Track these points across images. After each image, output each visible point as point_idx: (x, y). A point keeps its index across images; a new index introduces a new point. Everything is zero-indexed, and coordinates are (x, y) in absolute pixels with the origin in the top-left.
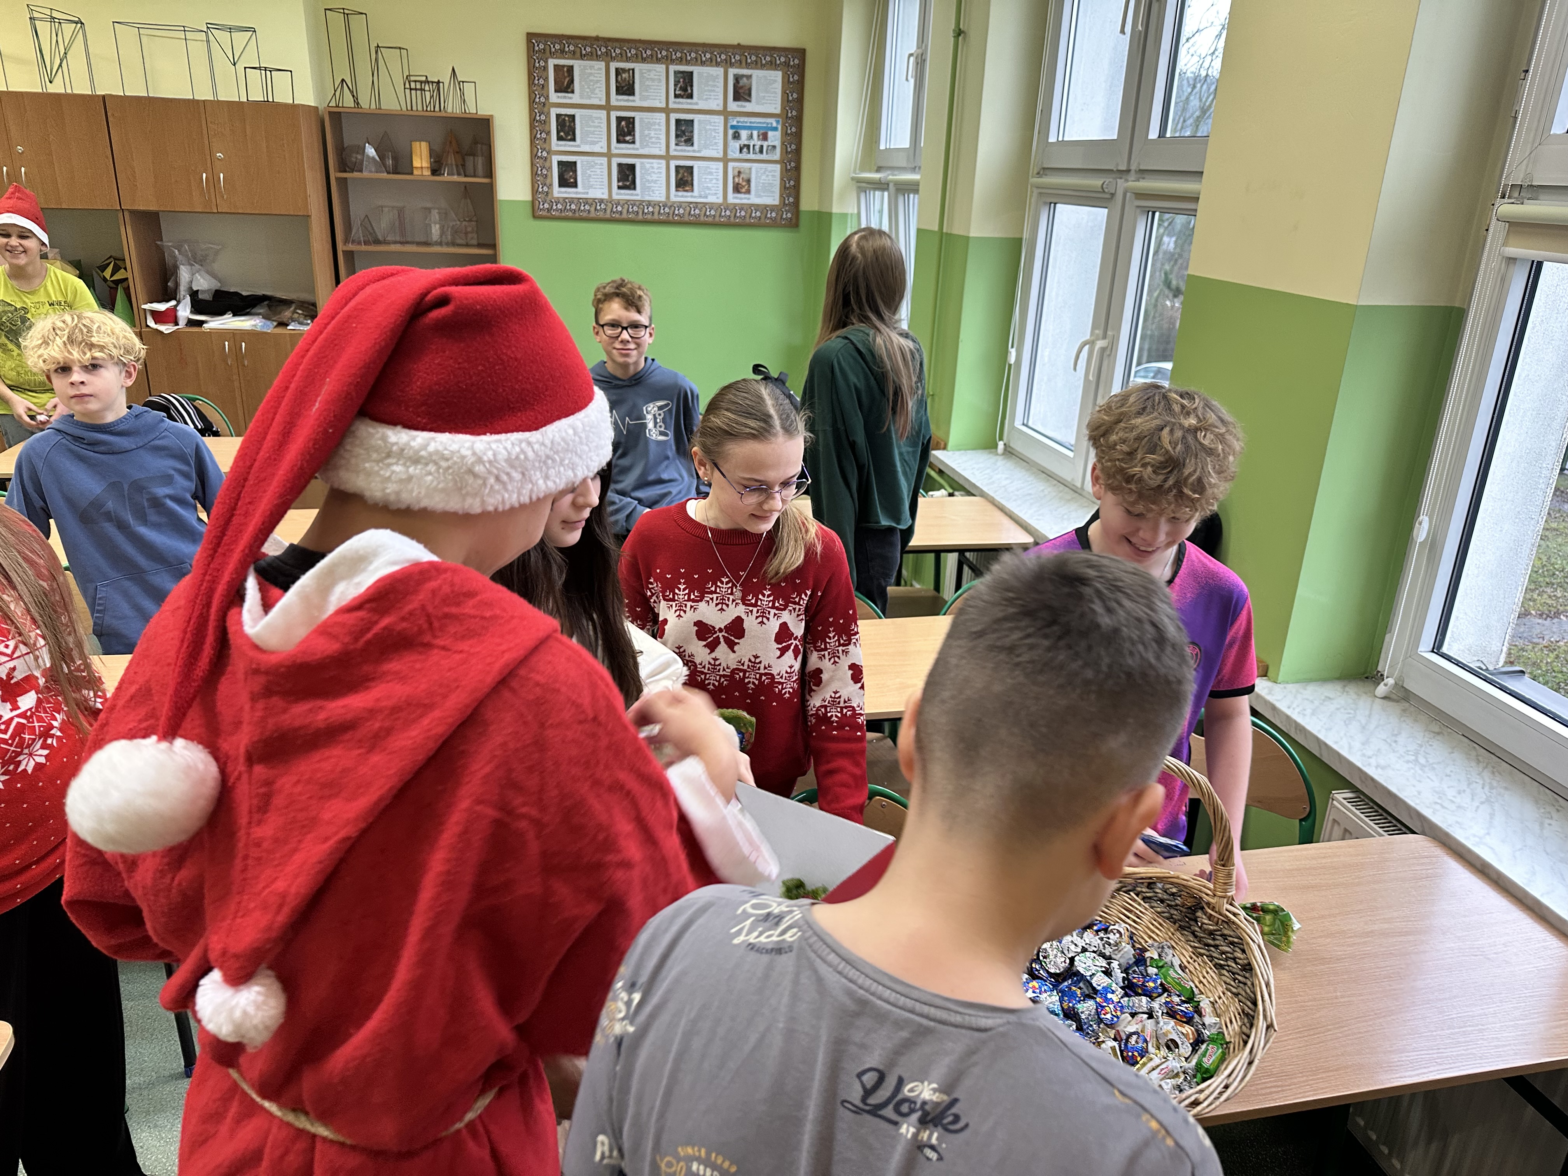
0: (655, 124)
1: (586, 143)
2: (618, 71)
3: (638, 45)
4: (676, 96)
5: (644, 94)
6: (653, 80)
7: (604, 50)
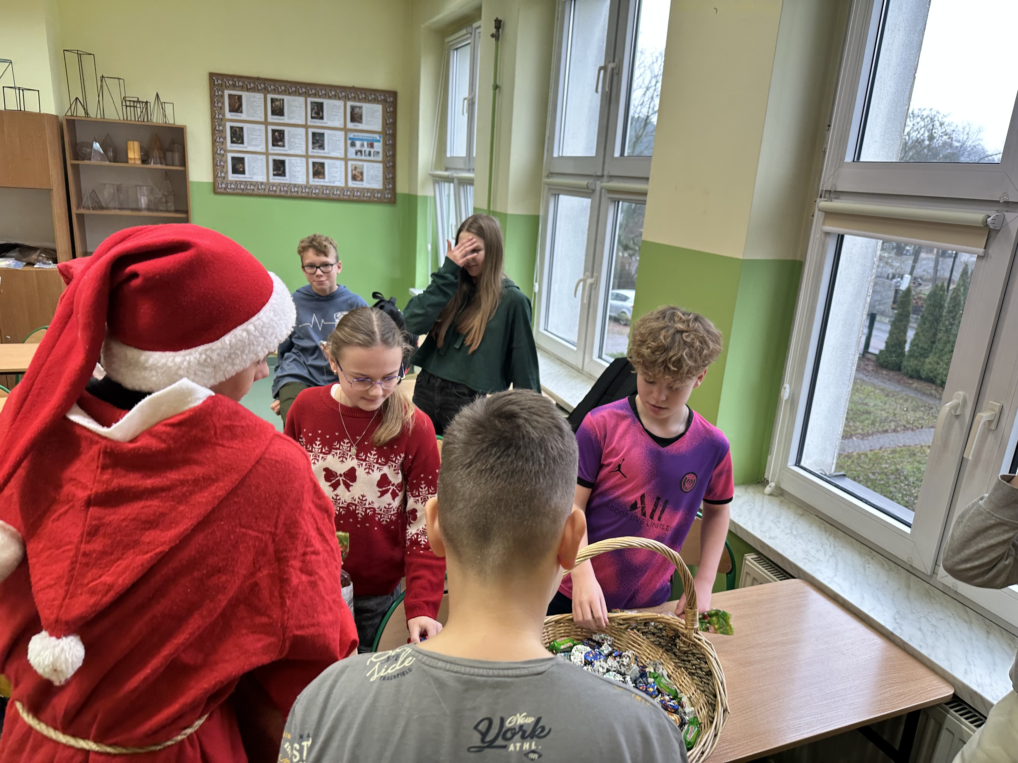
0: (298, 135)
1: (251, 145)
2: (273, 100)
3: (286, 84)
4: (312, 118)
5: (290, 115)
6: (296, 107)
7: (263, 86)
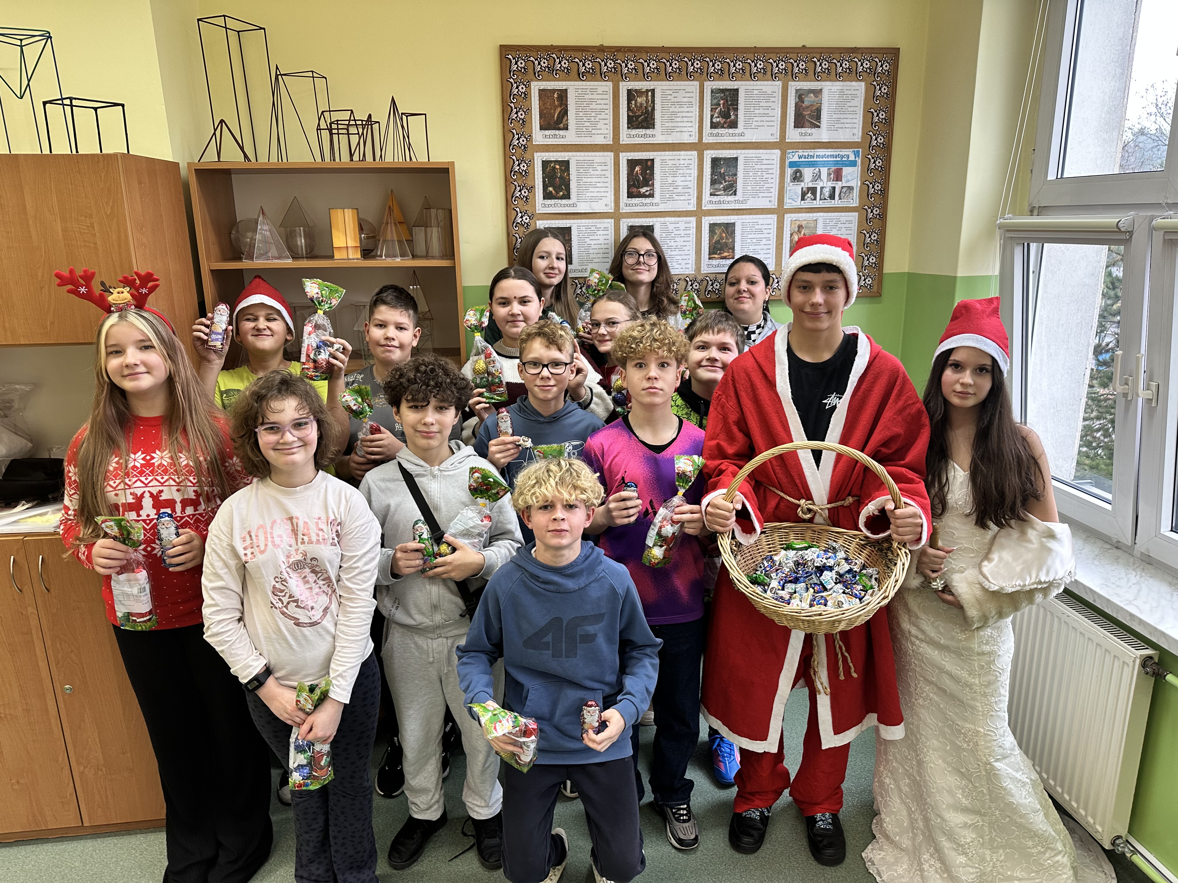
0: (682, 167)
1: (586, 200)
2: (631, 95)
3: (661, 55)
5: (667, 124)
6: (681, 104)
